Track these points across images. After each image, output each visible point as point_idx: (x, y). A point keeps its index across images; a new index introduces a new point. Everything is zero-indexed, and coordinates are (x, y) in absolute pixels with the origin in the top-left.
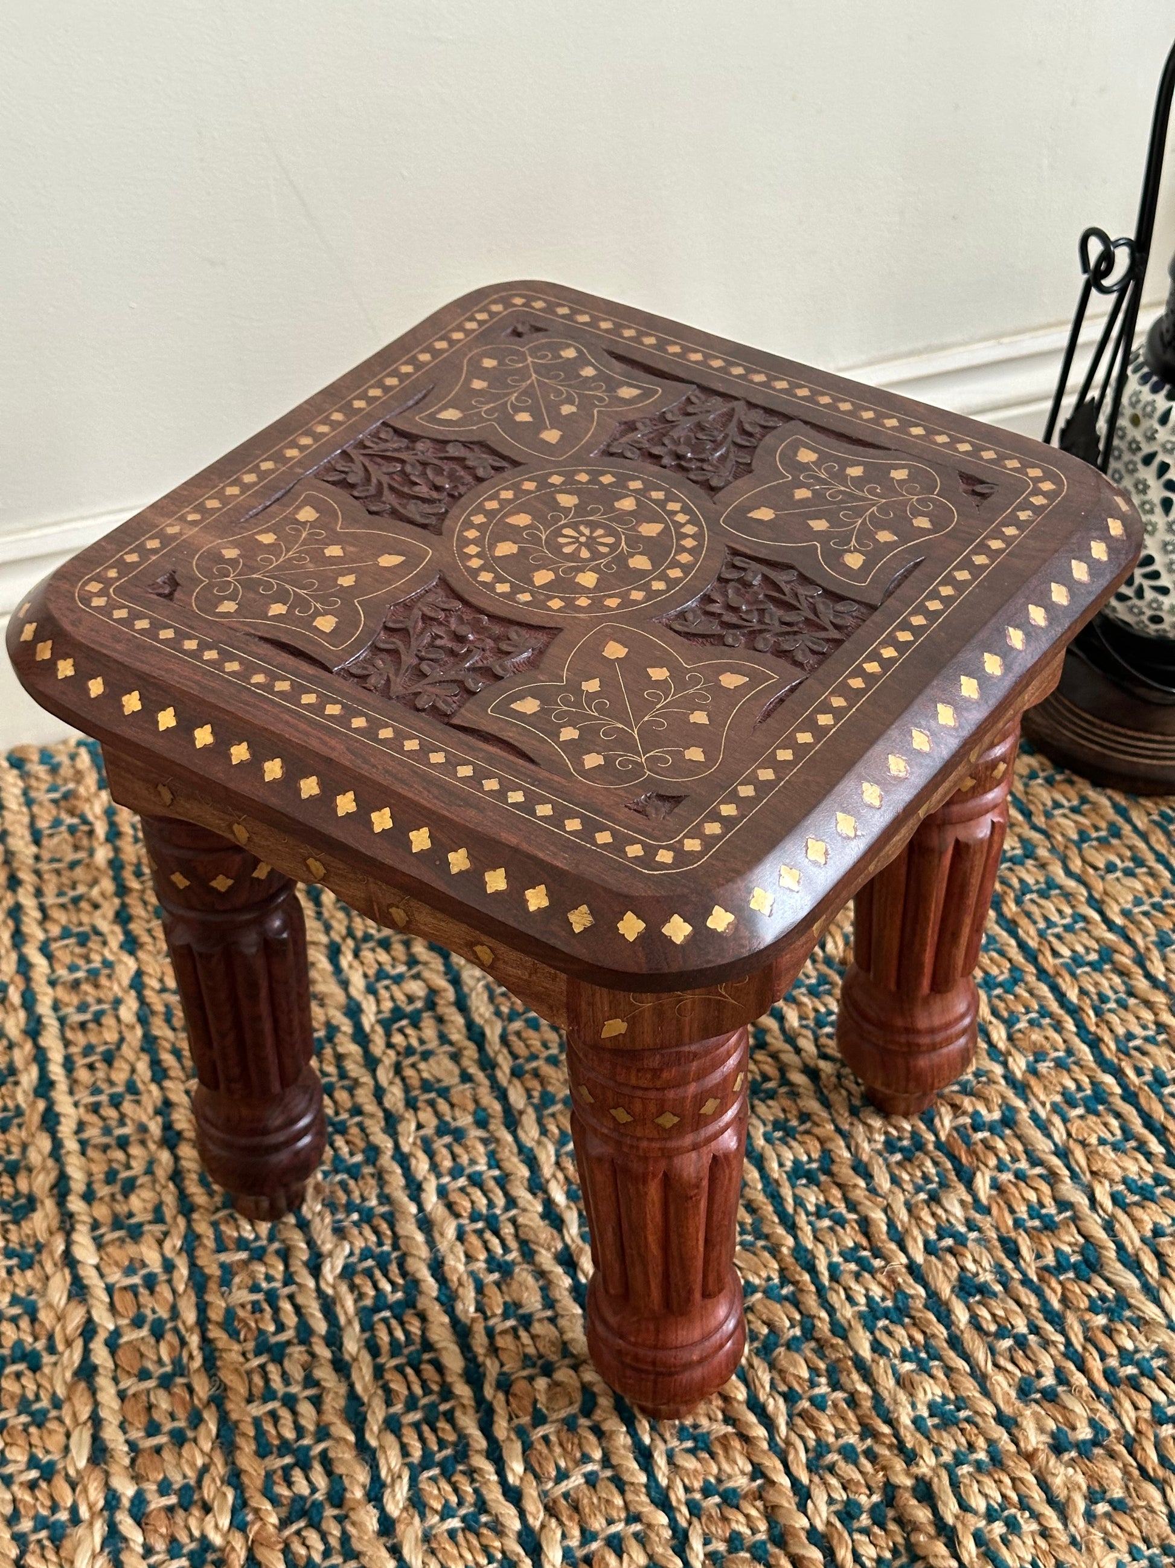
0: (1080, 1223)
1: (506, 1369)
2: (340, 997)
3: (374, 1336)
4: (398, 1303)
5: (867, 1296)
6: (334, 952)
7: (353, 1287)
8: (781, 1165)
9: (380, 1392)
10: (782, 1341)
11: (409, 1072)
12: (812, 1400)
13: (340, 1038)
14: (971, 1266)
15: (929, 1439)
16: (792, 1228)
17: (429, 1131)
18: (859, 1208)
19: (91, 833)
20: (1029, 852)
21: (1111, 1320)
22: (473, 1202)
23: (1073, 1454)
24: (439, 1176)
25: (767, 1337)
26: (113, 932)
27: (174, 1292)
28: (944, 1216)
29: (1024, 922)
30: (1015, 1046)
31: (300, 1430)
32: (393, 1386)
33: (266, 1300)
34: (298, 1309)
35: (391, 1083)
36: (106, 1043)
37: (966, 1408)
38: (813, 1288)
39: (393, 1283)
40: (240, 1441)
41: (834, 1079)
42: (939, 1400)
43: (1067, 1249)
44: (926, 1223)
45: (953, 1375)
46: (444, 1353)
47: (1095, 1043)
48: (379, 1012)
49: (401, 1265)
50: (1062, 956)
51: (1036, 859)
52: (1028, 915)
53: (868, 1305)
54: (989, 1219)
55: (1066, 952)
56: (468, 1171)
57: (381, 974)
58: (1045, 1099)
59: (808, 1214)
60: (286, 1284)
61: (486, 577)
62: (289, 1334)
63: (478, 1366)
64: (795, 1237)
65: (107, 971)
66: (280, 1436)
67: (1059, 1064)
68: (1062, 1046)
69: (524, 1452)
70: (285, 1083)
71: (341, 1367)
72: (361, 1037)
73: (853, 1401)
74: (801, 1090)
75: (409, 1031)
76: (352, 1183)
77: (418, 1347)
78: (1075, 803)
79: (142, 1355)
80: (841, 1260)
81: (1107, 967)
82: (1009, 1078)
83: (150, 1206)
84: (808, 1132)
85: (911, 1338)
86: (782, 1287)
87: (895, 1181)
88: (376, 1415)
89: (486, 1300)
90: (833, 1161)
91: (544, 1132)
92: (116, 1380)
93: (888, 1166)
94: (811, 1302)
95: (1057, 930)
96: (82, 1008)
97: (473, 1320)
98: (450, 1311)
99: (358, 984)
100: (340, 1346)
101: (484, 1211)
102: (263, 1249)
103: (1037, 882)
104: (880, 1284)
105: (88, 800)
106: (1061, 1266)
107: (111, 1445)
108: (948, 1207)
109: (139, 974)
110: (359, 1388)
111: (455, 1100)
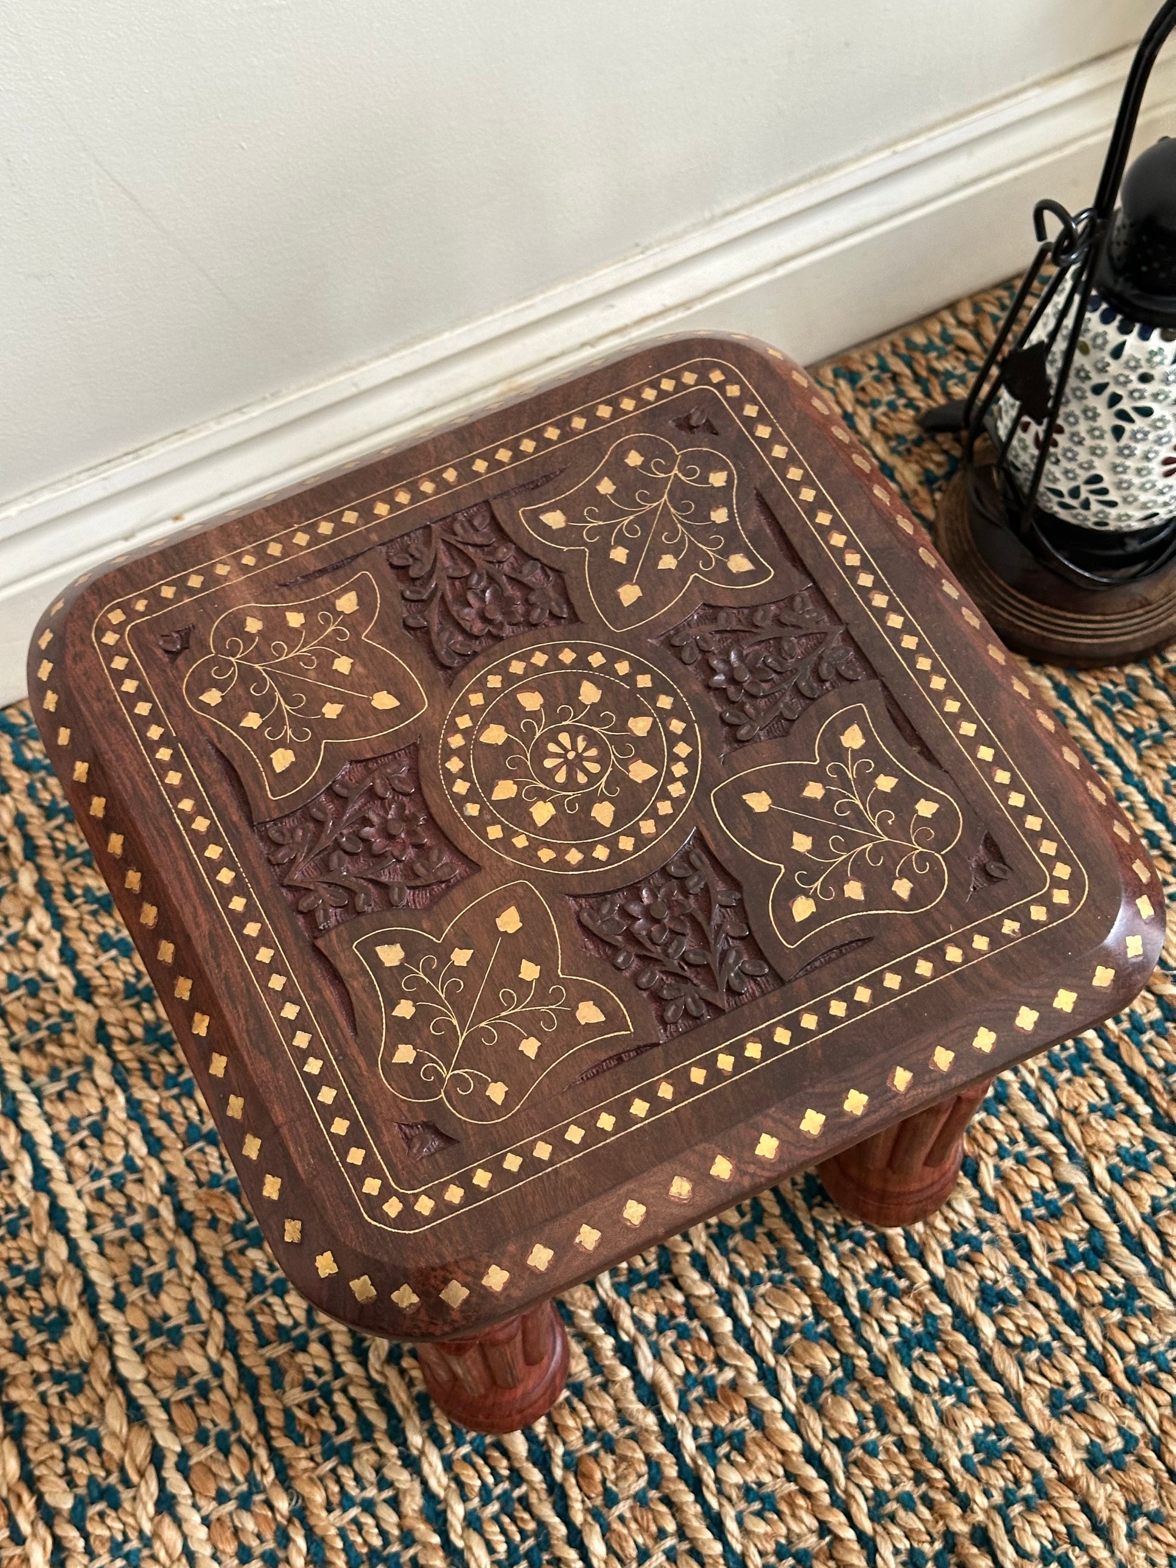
0: (1084, 1207)
1: (570, 1447)
3: (434, 1426)
5: (898, 1325)
7: (401, 1373)
9: (454, 1486)
10: (826, 1385)
12: (864, 1447)
14: (990, 1274)
15: (978, 1478)
16: (817, 1257)
19: (7, 852)
21: (1124, 1315)
23: (1108, 1466)
25: (811, 1381)
26: (62, 976)
27: (229, 1398)
28: (956, 1219)
31: (386, 1538)
32: (464, 1478)
33: (322, 1397)
36: (90, 1114)
37: (1006, 1436)
38: (847, 1323)
42: (981, 1431)
43: (1073, 1237)
44: (941, 1232)
45: (990, 1400)
53: (900, 1334)
54: (998, 1217)
58: (1033, 1068)
59: (829, 1237)
60: (335, 1376)
62: (351, 1433)
63: (542, 1446)
64: (821, 1267)
65: (68, 1026)
66: (367, 1544)
69: (603, 1536)
71: (411, 1463)
73: (902, 1445)
80: (868, 1286)
83: (182, 1305)
85: (946, 1366)
86: (817, 1324)
88: (457, 1511)
92: (197, 1507)
96: (54, 1074)
100: (406, 1441)
102: (305, 1338)
104: (908, 1308)
106: (1071, 1258)
108: (958, 1208)
109: (102, 1023)
110: (433, 1484)
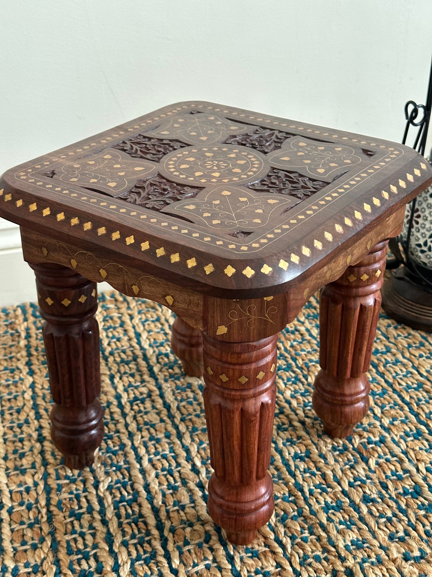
0: (413, 478)
1: (173, 524)
2: (114, 392)
3: (119, 511)
4: (130, 500)
5: (325, 501)
6: (112, 378)
7: (111, 493)
8: (289, 454)
9: (120, 532)
10: (290, 517)
11: (139, 419)
12: (302, 539)
13: (112, 406)
14: (368, 492)
15: (351, 553)
16: (294, 476)
17: (146, 439)
18: (321, 470)
19: (19, 336)
20: (388, 350)
21: (426, 512)
22: (163, 465)
23: (412, 561)
24: (149, 455)
25: (283, 515)
26: (24, 369)
27: (37, 494)
28: (356, 474)
29: (387, 373)
30: (385, 415)
31: (86, 546)
32: (126, 529)
33: (75, 497)
34: (88, 501)
35: (132, 422)
36: (18, 406)
37: (367, 543)
38: (302, 498)
39: (128, 493)
40: (60, 549)
41: (311, 424)
42: (356, 540)
43: (408, 487)
44: (350, 476)
45: (361, 531)
46: (148, 518)
47: (417, 415)
48: (129, 398)
49: (132, 486)
50: (402, 385)
51: (391, 353)
52: (389, 371)
53: (325, 504)
54: (375, 475)
55: (404, 384)
56: (161, 454)
57: (130, 385)
58: (397, 434)
59: (300, 471)
60: (84, 492)
61: (177, 174)
62: (84, 510)
63: (162, 524)
64: (295, 479)
65: (20, 382)
66: (77, 548)
67: (402, 422)
68: (404, 416)
69: (180, 555)
70: (88, 403)
71: (104, 522)
72: (121, 406)
73: (319, 539)
74: (298, 428)
75: (140, 405)
76: (114, 457)
77: (137, 516)
78: (406, 335)
79: (22, 516)
80: (314, 488)
81: (421, 389)
82: (382, 426)
83: (30, 462)
84: (300, 443)
85: (343, 517)
86: (289, 497)
87: (336, 461)
88: (118, 540)
89: (166, 499)
90: (311, 453)
91: (193, 440)
92: (10, 525)
93: (333, 456)
94: (302, 502)
95: (400, 377)
96: (10, 394)
97: (161, 506)
98: (151, 503)
99: (120, 388)
100: (105, 515)
101: (167, 468)
102: (76, 480)
103: (392, 360)
104: (330, 497)
105: (19, 325)
106: (405, 493)
107: (6, 548)
108: (358, 470)
109: (34, 383)
110: (111, 530)
111: (157, 429)
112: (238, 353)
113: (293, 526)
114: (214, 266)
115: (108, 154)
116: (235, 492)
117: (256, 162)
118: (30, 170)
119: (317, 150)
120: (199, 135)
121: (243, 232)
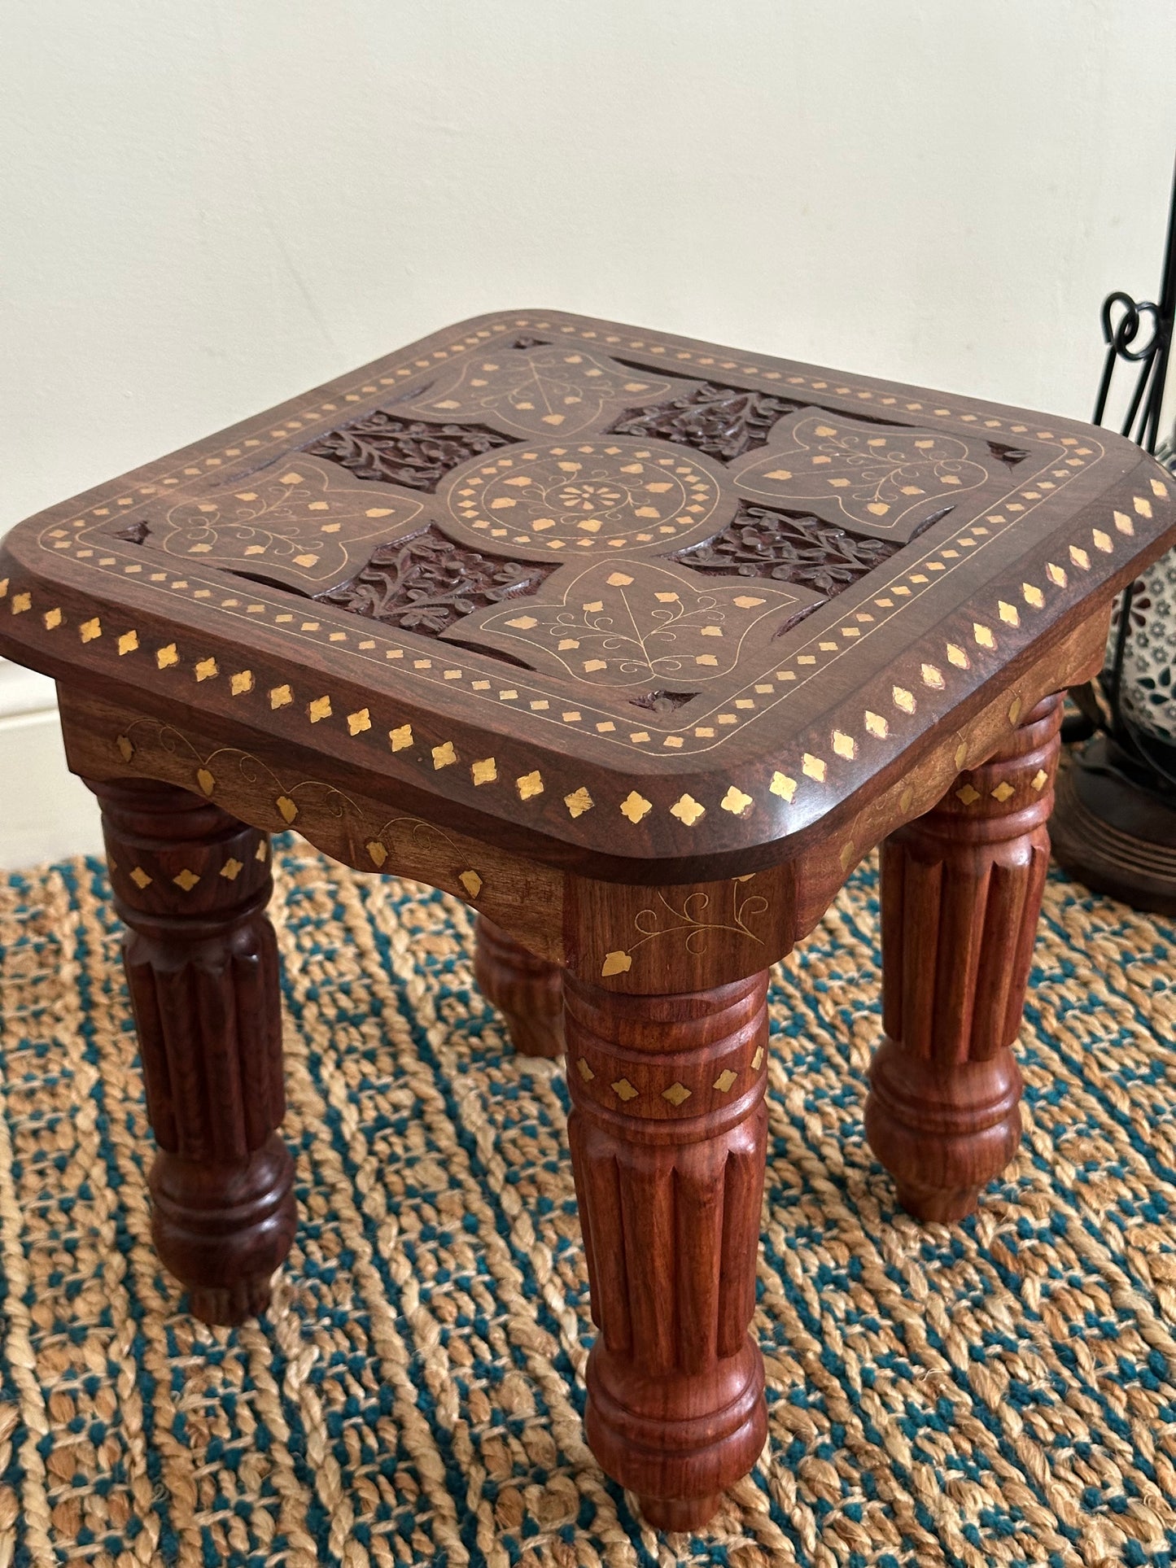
0: (1144, 1331)
1: (492, 1477)
2: (320, 1105)
3: (342, 1443)
4: (372, 1409)
5: (906, 1403)
6: (314, 1064)
7: (320, 1393)
8: (805, 1270)
9: (347, 1501)
10: (810, 1449)
11: (392, 1178)
12: (845, 1511)
13: (316, 1145)
14: (1023, 1374)
15: (981, 1550)
16: (819, 1333)
17: (412, 1236)
18: (894, 1313)
19: (58, 952)
20: (1069, 971)
22: (459, 1308)
24: (421, 1281)
25: (792, 1446)
26: (75, 1044)
27: (118, 1397)
28: (990, 1323)
29: (1067, 1036)
30: (1063, 1156)
31: (254, 1542)
32: (363, 1494)
33: (223, 1406)
34: (257, 1416)
35: (372, 1189)
36: (60, 1150)
37: (1023, 1518)
38: (844, 1395)
39: (366, 1389)
40: (185, 1551)
41: (863, 1186)
42: (992, 1510)
43: (1132, 1358)
44: (971, 1330)
45: (1007, 1485)
46: (423, 1460)
47: (1151, 1154)
48: (361, 1120)
49: (376, 1370)
50: (1109, 1070)
51: (1077, 978)
52: (1071, 1030)
53: (907, 1412)
54: (1041, 1325)
55: (1115, 1066)
56: (454, 1276)
57: (365, 1084)
58: (1098, 1208)
59: (836, 1320)
60: (245, 1389)
61: (482, 524)
62: (246, 1441)
63: (462, 1475)
64: (823, 1342)
65: (64, 1081)
66: (230, 1547)
67: (1112, 1173)
68: (1115, 1156)
69: (511, 1564)
71: (304, 1475)
72: (340, 1144)
73: (892, 1510)
74: (826, 1197)
75: (394, 1139)
76: (324, 1289)
77: (393, 1454)
78: (1117, 927)
79: (77, 1461)
80: (874, 1366)
81: (1160, 1081)
82: (1057, 1187)
83: (96, 1309)
84: (835, 1239)
85: (957, 1447)
86: (808, 1394)
87: (934, 1287)
88: (342, 1524)
89: (471, 1406)
90: (863, 1267)
91: (540, 1237)
92: (46, 1487)
93: (926, 1273)
94: (842, 1408)
95: (1102, 1045)
96: (36, 1115)
97: (456, 1426)
98: (429, 1414)
99: (338, 1094)
100: (305, 1453)
101: (472, 1316)
102: (222, 1355)
103: (1079, 999)
104: (920, 1391)
105: (58, 920)
106: (1125, 1375)
107: (36, 1554)
108: (995, 1313)
109: (101, 1083)
110: (323, 1497)
111: (442, 1206)
112: (662, 1024)
113: (820, 1477)
114: (591, 796)
115: (293, 469)
116: (660, 1392)
117: (701, 487)
118: (79, 524)
119: (866, 449)
120: (541, 410)
121: (668, 695)
